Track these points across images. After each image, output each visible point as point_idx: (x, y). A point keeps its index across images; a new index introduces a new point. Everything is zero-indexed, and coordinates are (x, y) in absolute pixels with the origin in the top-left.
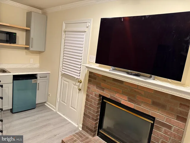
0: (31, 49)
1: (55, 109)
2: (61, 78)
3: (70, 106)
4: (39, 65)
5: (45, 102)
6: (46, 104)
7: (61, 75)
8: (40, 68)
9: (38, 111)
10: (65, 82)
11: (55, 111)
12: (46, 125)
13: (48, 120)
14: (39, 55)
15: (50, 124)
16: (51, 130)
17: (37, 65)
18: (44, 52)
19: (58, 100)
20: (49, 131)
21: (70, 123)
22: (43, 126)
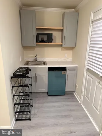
0: (64, 46)
1: (80, 101)
2: (87, 72)
3: (93, 104)
4: (71, 59)
5: (74, 92)
6: (74, 93)
7: (86, 70)
8: (72, 62)
9: (66, 99)
10: (89, 77)
11: (80, 103)
12: (67, 116)
13: (70, 110)
14: (72, 50)
15: (71, 116)
16: (69, 124)
17: (70, 59)
18: (75, 47)
19: (83, 94)
20: (68, 124)
21: (91, 122)
22: (64, 115)
